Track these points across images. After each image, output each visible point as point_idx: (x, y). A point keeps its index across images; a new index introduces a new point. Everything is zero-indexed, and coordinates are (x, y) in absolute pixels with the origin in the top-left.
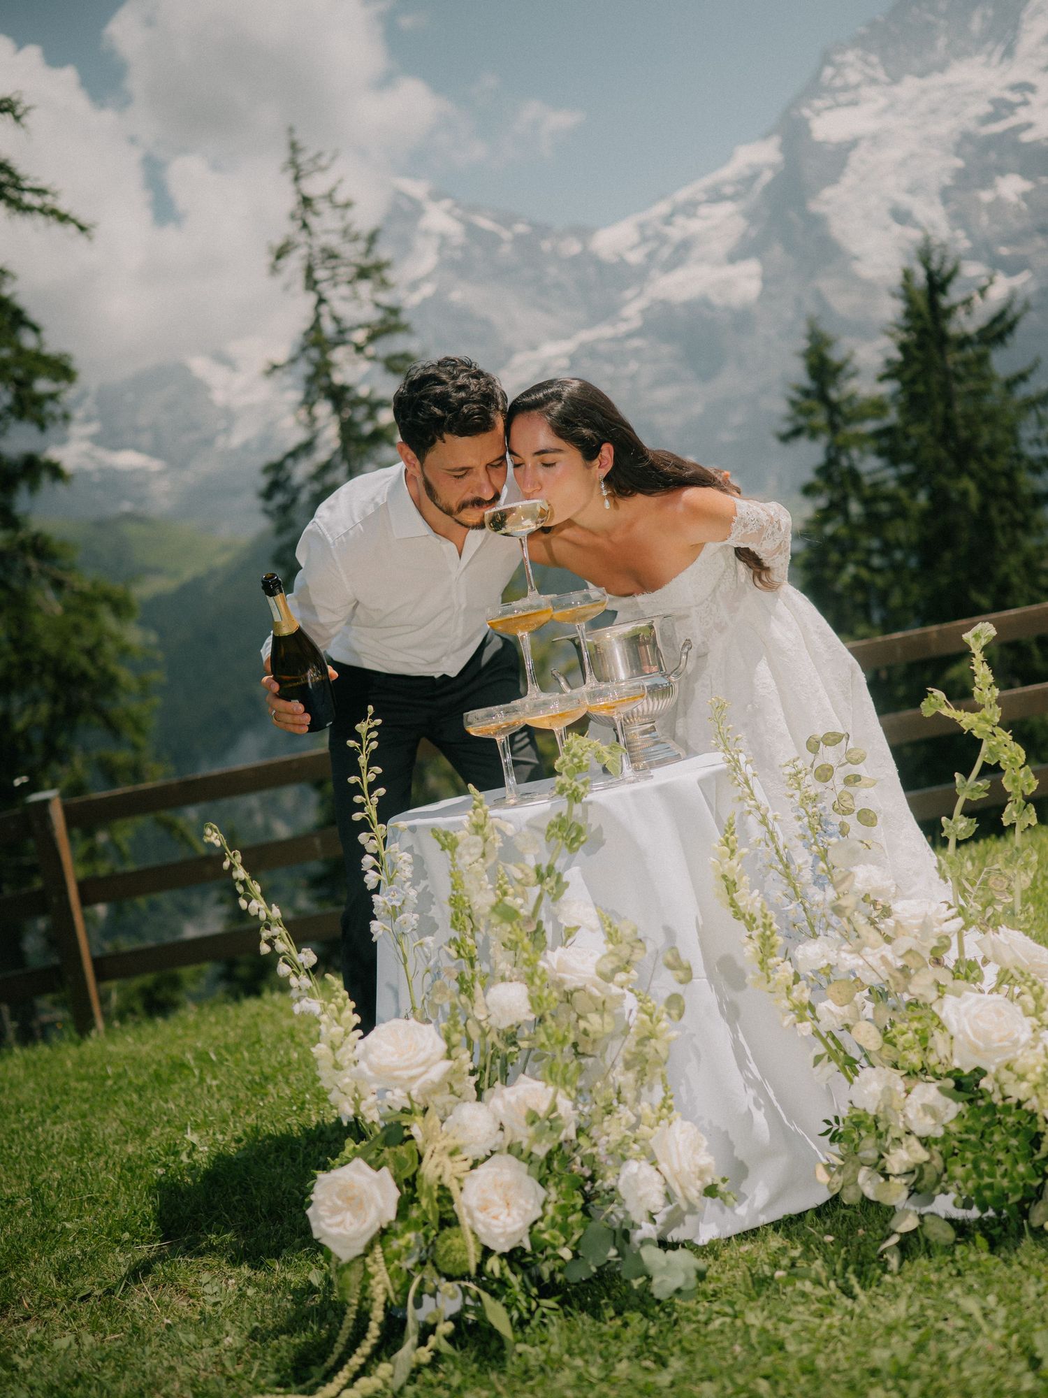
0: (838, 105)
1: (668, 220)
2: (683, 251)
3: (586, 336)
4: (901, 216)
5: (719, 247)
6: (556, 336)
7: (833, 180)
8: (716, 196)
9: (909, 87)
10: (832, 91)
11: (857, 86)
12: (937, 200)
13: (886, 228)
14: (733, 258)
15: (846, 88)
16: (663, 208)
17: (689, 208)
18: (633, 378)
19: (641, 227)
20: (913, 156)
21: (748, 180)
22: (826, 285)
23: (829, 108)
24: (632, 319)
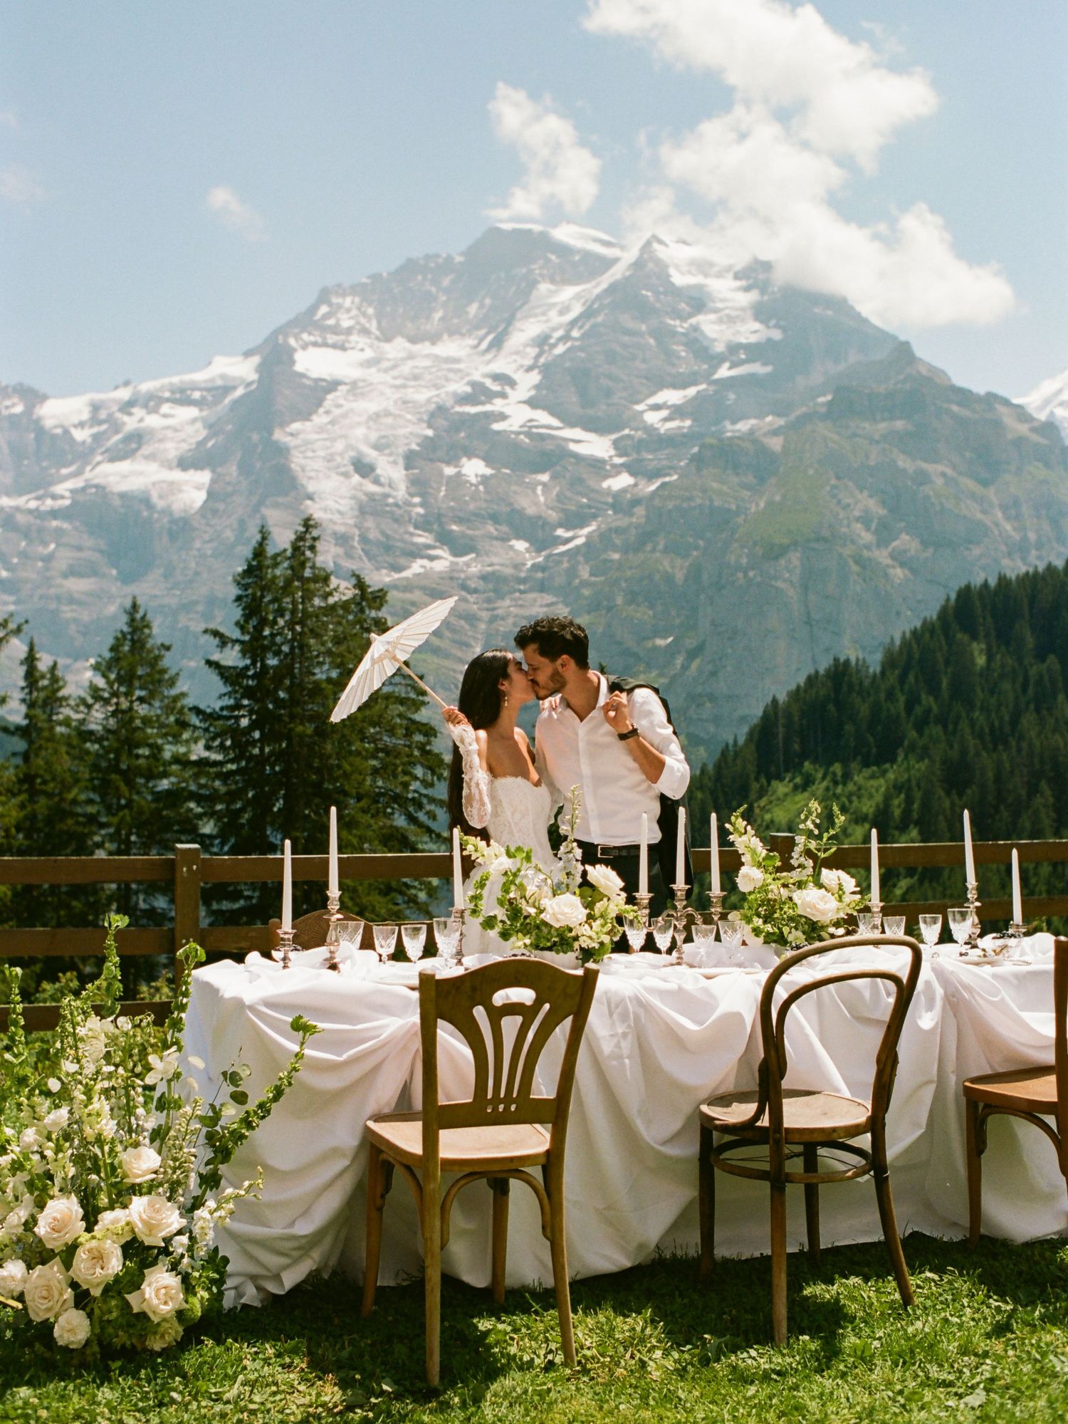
0: (325, 345)
1: (127, 407)
2: (133, 444)
3: (7, 501)
4: (363, 468)
5: (172, 450)
7: (306, 417)
8: (181, 397)
9: (397, 348)
10: (324, 329)
11: (349, 331)
12: (401, 462)
13: (346, 475)
14: (184, 464)
15: (335, 330)
16: (124, 394)
17: (152, 402)
18: (48, 559)
19: (96, 408)
20: (387, 413)
21: (219, 391)
22: (273, 514)
23: (315, 344)
24: (63, 497)
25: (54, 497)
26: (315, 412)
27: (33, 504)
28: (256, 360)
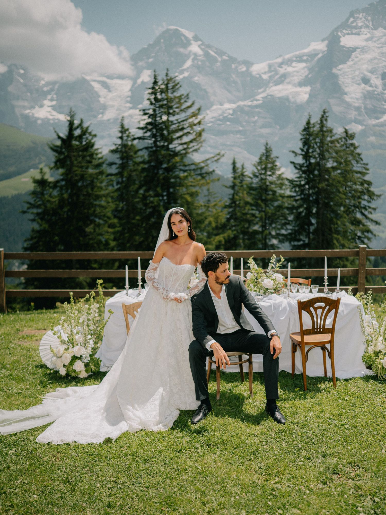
0: (352, 34)
1: (280, 65)
2: (283, 79)
3: (241, 103)
4: (366, 81)
5: (296, 79)
6: (231, 101)
7: (344, 62)
8: (299, 59)
9: (379, 32)
10: (351, 27)
11: (361, 27)
12: (380, 77)
13: (359, 84)
14: (301, 84)
15: (356, 28)
16: (279, 60)
17: (289, 62)
18: (255, 122)
19: (270, 66)
20: (375, 58)
21: (312, 55)
22: (332, 101)
23: (348, 34)
24: (259, 100)
25: (257, 100)
26: (348, 60)
27: (250, 103)
28: (326, 42)
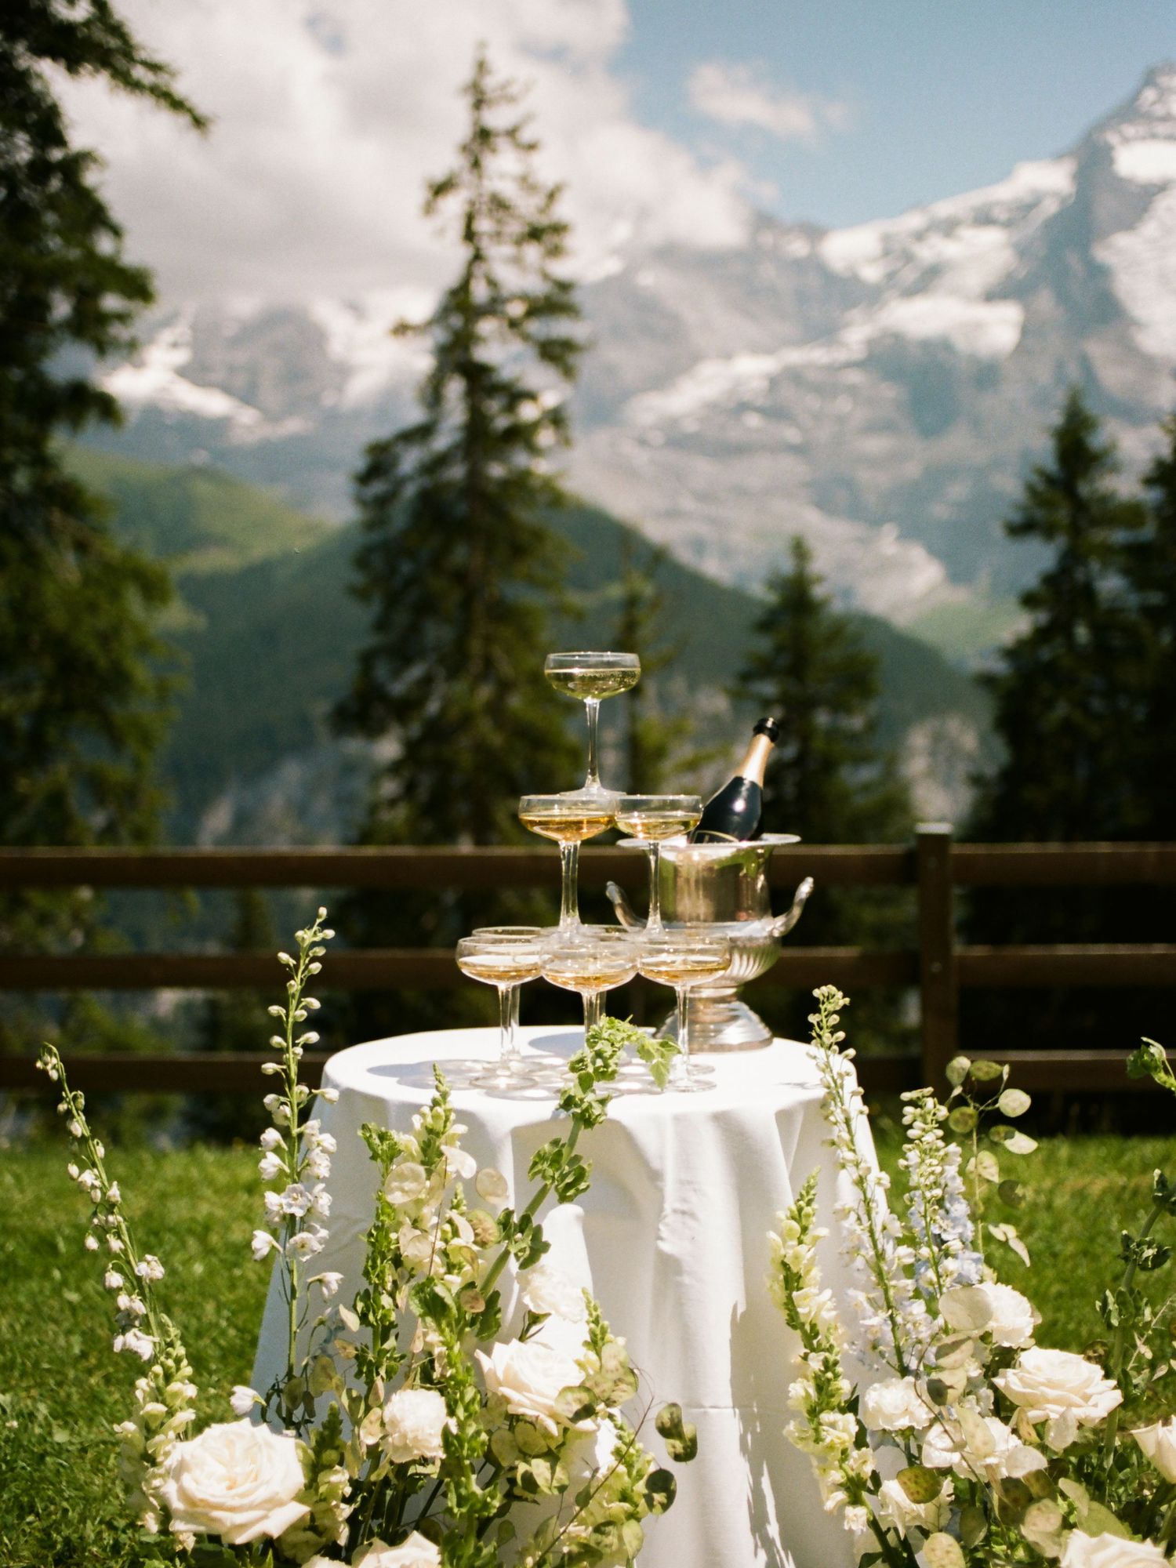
0: (1154, 136)
1: (920, 236)
2: (930, 278)
3: (795, 356)
5: (976, 279)
6: (757, 349)
7: (1130, 226)
8: (983, 218)
10: (1149, 118)
14: (992, 296)
15: (1167, 119)
16: (914, 221)
17: (949, 228)
18: (841, 420)
19: (886, 239)
21: (1026, 208)
22: (1097, 350)
23: (1144, 138)
24: (855, 347)
25: (845, 347)
26: (1142, 219)
27: (825, 357)
28: (1071, 164)
